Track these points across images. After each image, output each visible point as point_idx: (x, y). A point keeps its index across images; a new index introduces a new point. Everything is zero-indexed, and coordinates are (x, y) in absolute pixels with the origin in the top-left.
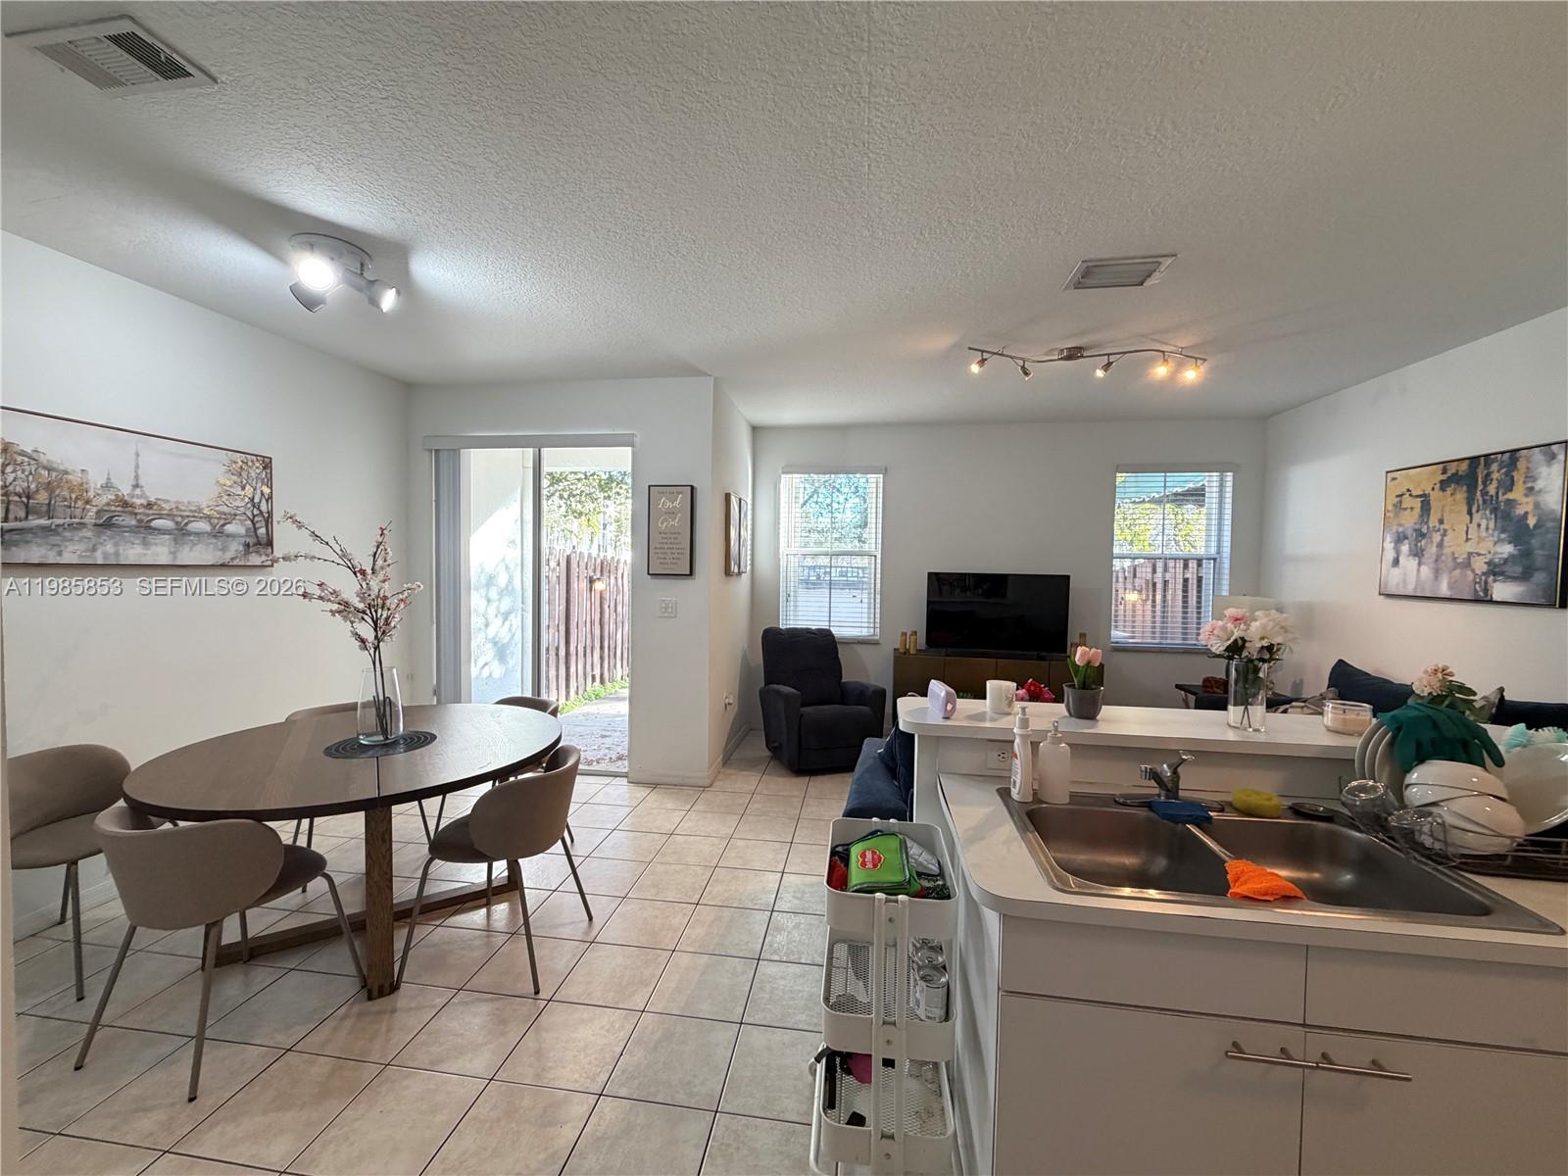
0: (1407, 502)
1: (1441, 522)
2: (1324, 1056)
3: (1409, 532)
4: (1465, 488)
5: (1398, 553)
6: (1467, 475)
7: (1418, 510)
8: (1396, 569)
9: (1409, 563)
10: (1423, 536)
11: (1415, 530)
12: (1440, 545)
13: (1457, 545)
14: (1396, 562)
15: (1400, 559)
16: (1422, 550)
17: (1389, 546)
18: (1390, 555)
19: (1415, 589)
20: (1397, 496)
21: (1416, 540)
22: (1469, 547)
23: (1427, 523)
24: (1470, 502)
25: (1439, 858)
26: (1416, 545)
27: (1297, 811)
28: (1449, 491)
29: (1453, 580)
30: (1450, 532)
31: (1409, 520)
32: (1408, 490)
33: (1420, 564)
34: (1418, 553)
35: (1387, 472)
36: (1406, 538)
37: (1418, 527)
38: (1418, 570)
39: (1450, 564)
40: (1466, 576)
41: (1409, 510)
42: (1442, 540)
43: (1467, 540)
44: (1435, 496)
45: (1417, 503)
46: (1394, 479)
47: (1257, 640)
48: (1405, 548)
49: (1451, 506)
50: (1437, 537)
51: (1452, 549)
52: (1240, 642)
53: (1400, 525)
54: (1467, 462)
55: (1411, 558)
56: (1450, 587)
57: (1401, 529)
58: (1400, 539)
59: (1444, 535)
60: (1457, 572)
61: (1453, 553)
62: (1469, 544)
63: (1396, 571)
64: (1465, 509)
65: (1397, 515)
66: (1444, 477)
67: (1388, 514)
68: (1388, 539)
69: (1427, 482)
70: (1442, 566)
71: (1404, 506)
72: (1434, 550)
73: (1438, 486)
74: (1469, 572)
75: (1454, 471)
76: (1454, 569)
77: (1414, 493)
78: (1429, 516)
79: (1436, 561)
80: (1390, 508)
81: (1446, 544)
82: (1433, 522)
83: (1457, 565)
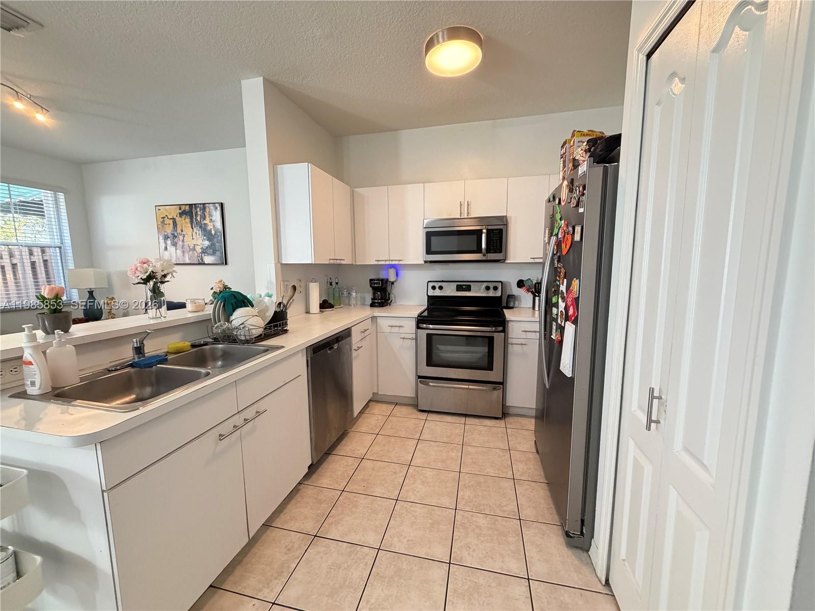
0: (167, 221)
1: (182, 231)
2: (245, 420)
3: (170, 235)
4: (189, 217)
5: (166, 244)
6: (189, 211)
7: (172, 225)
8: (166, 252)
9: (171, 249)
10: (176, 237)
11: (172, 234)
12: (183, 241)
13: (189, 242)
14: (166, 249)
15: (168, 247)
16: (176, 243)
17: (162, 241)
18: (163, 245)
19: (176, 260)
20: (162, 218)
21: (173, 238)
22: (194, 242)
23: (176, 231)
24: (192, 222)
25: (247, 342)
26: (173, 241)
27: (193, 346)
28: (183, 217)
29: (190, 256)
30: (186, 235)
31: (169, 230)
32: (166, 216)
33: (176, 249)
34: (175, 244)
35: (156, 206)
36: (168, 237)
37: (173, 232)
38: (176, 252)
39: (188, 249)
40: (194, 254)
41: (168, 225)
42: (183, 239)
43: (193, 239)
44: (178, 219)
45: (171, 222)
46: (159, 210)
47: (160, 271)
48: (169, 242)
49: (184, 223)
50: (181, 237)
51: (187, 243)
52: (152, 273)
53: (165, 232)
54: (188, 206)
55: (172, 246)
56: (189, 259)
57: (166, 233)
58: (166, 238)
59: (184, 237)
60: (191, 252)
61: (189, 245)
62: (194, 240)
63: (167, 253)
64: (190, 225)
65: (163, 226)
66: (180, 211)
67: (159, 226)
68: (161, 238)
69: (174, 213)
70: (185, 250)
71: (165, 223)
72: (181, 243)
73: (178, 215)
74: (195, 252)
75: (184, 209)
76: (190, 251)
77: (170, 217)
78: (177, 228)
79: (182, 248)
80: (160, 223)
81: (185, 240)
82: (179, 231)
83: (190, 250)
